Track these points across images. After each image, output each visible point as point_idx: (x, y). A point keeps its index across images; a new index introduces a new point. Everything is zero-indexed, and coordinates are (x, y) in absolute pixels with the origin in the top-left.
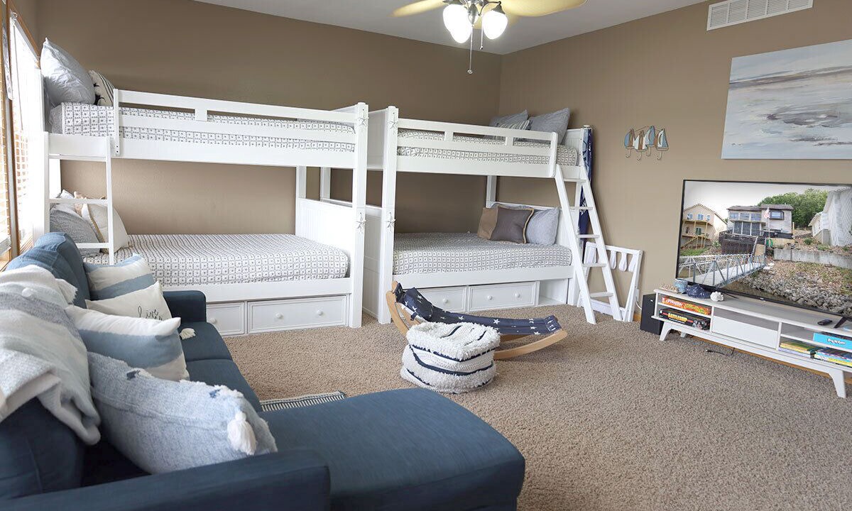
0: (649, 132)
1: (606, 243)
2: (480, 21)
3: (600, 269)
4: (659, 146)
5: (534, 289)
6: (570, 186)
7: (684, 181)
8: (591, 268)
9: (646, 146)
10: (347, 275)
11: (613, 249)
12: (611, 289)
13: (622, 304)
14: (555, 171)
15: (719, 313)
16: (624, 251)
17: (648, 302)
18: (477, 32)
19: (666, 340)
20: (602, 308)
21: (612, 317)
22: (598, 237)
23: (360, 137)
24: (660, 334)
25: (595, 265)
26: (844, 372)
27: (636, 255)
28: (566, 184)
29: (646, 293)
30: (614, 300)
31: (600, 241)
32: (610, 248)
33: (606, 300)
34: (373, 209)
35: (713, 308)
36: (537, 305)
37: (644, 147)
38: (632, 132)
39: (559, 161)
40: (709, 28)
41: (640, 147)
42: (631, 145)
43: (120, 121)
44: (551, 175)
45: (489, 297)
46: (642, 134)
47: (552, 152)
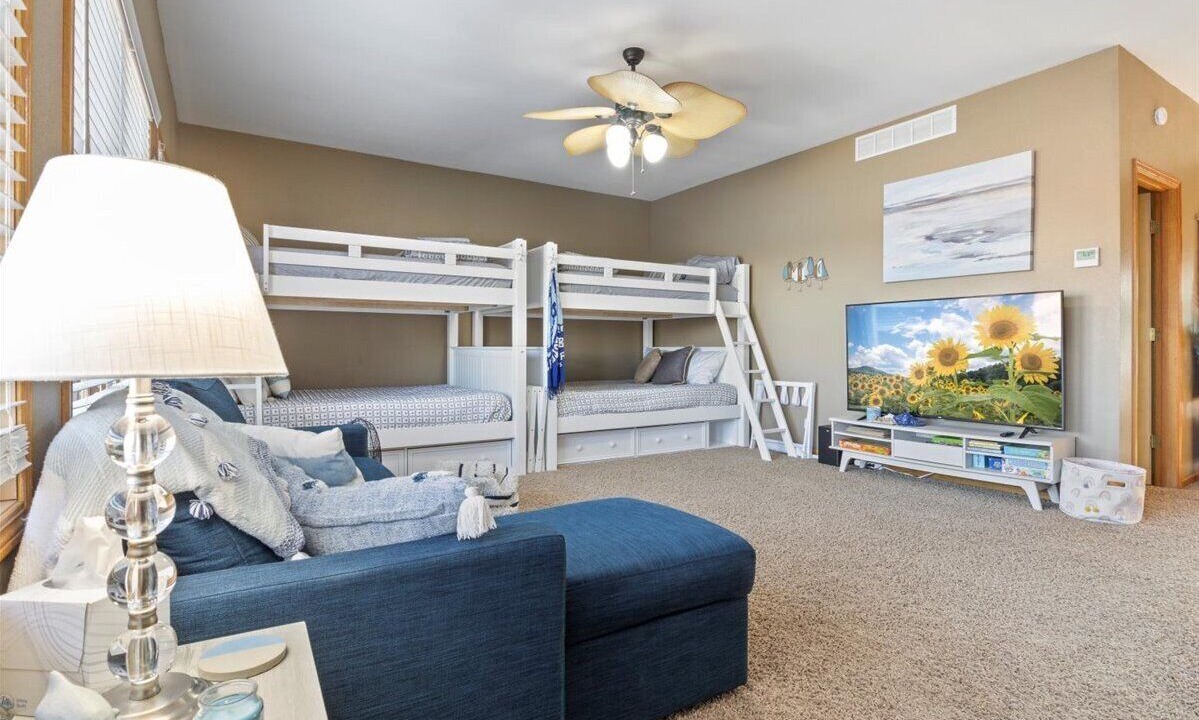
0: (807, 263)
1: (774, 377)
2: (641, 145)
3: (769, 404)
4: (819, 275)
5: (704, 430)
6: (732, 321)
8: (762, 404)
9: (806, 276)
10: (510, 419)
11: (783, 384)
12: (782, 424)
13: (796, 439)
14: (716, 306)
15: (901, 436)
16: (796, 385)
17: (823, 434)
18: (637, 158)
19: (846, 471)
20: (775, 446)
21: (786, 454)
22: (763, 372)
23: (518, 273)
24: (839, 466)
25: (765, 400)
26: (1036, 482)
27: (809, 387)
28: (728, 319)
29: (821, 423)
30: (787, 436)
31: (766, 376)
32: (778, 383)
33: (778, 436)
34: (534, 350)
35: (892, 432)
36: (708, 448)
37: (803, 278)
38: (790, 265)
39: (719, 297)
40: (857, 159)
41: (800, 279)
42: (790, 278)
43: (270, 256)
44: (710, 311)
45: (658, 440)
46: (800, 266)
47: (712, 288)
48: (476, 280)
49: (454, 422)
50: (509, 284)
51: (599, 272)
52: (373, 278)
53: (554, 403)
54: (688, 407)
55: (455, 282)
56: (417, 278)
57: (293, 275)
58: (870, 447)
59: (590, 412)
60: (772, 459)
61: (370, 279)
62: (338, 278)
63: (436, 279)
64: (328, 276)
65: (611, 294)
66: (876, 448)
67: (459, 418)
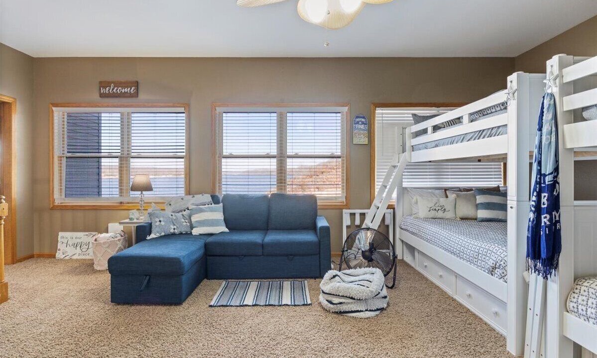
43: (410, 143)
61: (436, 146)
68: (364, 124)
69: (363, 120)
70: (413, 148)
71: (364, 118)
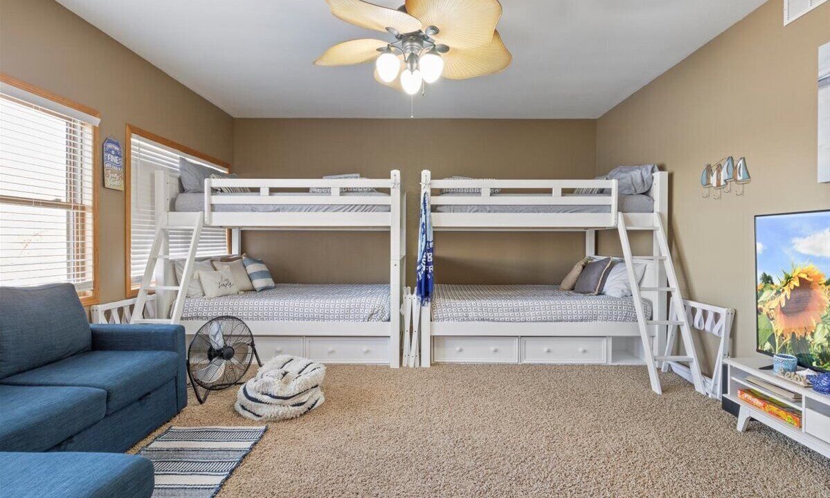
0: (726, 165)
4: (739, 178)
5: (607, 345)
7: (755, 216)
9: (725, 181)
10: (388, 320)
11: (698, 306)
12: (689, 352)
13: (707, 373)
14: (617, 219)
15: (812, 405)
16: (712, 310)
22: (673, 291)
23: (395, 199)
24: (737, 422)
25: (677, 322)
27: (726, 314)
28: (630, 233)
30: (695, 368)
31: (676, 295)
32: (692, 304)
35: (803, 397)
36: (610, 363)
37: (722, 183)
38: (709, 169)
39: (621, 209)
40: (786, 22)
41: (719, 185)
42: (708, 184)
43: (210, 200)
44: (612, 224)
45: (545, 349)
46: (719, 168)
47: (613, 200)
48: (357, 207)
49: (339, 319)
50: (388, 208)
51: (477, 192)
52: (278, 210)
53: (427, 309)
54: (582, 321)
55: (340, 209)
56: (309, 208)
57: (231, 211)
58: (774, 409)
59: (467, 319)
60: (663, 392)
61: (276, 211)
62: (254, 211)
63: (325, 208)
64: (247, 211)
65: (489, 212)
66: (782, 413)
67: (344, 316)
68: (117, 155)
69: (116, 148)
70: (213, 208)
71: (117, 144)
